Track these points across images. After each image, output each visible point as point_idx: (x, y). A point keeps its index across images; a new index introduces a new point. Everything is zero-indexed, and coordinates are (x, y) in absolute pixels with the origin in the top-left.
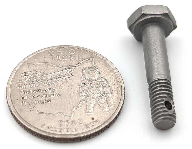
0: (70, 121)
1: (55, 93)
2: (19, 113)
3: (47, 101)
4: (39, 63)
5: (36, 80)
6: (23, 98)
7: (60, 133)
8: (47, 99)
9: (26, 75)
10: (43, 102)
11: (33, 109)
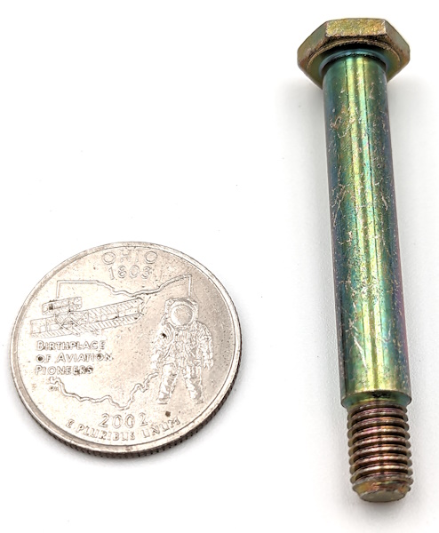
0: (124, 417)
1: (103, 352)
2: (30, 392)
3: (86, 370)
4: (82, 282)
5: (70, 320)
6: (40, 359)
7: (101, 441)
8: (86, 365)
9: (51, 308)
10: (78, 371)
11: (57, 385)
